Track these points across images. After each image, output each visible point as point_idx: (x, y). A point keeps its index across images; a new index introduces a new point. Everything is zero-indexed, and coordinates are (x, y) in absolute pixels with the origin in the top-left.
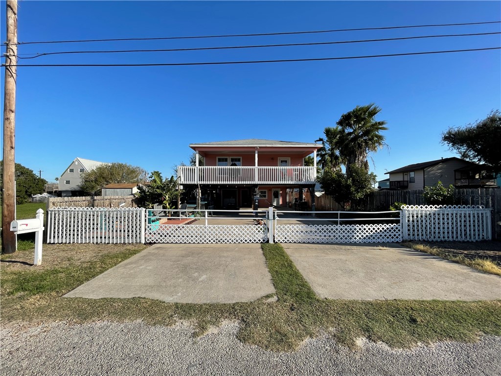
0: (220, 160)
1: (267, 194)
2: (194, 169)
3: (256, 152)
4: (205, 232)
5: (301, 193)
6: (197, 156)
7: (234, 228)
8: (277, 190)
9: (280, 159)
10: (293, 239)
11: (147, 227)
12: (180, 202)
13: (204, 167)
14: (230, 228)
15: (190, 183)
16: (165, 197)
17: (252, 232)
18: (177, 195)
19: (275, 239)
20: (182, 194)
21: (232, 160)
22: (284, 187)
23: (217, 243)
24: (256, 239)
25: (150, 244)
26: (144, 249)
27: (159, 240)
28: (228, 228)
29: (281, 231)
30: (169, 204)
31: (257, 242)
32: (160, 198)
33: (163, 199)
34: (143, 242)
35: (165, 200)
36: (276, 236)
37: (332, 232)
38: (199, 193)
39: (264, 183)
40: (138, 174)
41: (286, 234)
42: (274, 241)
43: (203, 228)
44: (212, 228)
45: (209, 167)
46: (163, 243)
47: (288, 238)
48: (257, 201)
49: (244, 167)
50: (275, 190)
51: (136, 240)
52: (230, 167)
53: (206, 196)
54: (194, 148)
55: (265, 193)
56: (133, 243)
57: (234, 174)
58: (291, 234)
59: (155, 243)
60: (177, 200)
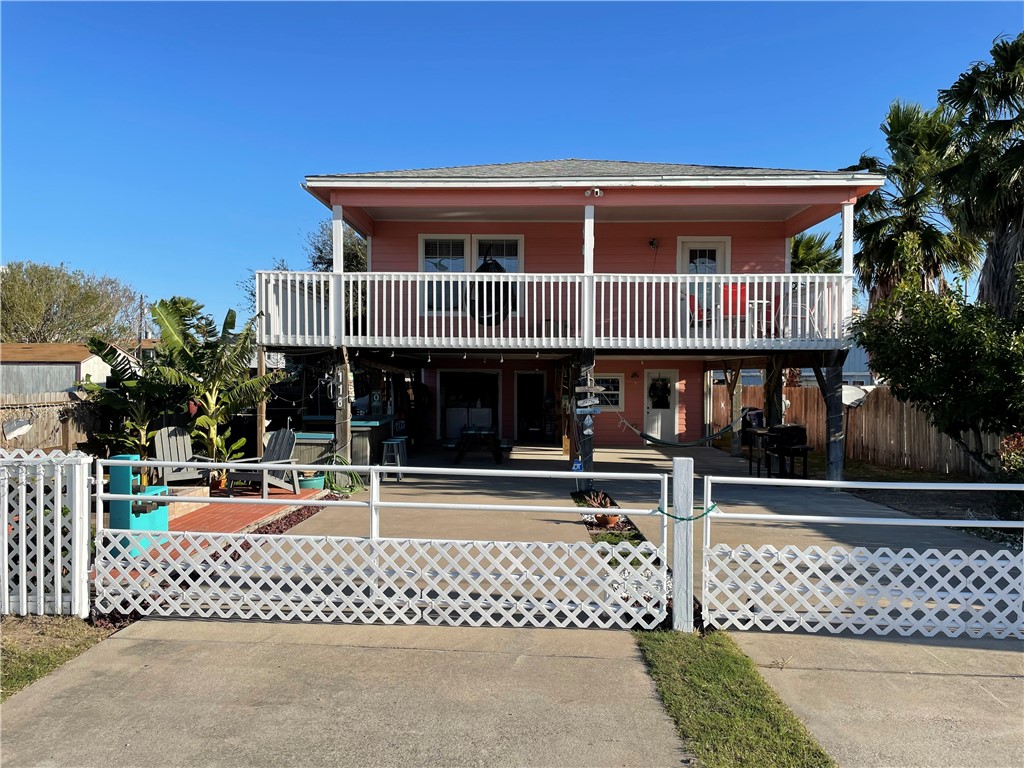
0: (431, 249)
1: (621, 393)
2: (326, 283)
3: (589, 210)
4: (369, 571)
5: (773, 391)
6: (339, 228)
7: (507, 553)
8: (664, 373)
9: (685, 243)
10: (791, 612)
11: (99, 542)
12: (267, 423)
13: (369, 276)
14: (486, 553)
15: (308, 343)
16: (204, 398)
17: (593, 574)
18: (252, 391)
19: (705, 613)
20: (274, 388)
21: (485, 249)
22: (696, 363)
23: (422, 622)
24: (610, 610)
25: (115, 619)
26: (81, 647)
27: (155, 605)
28: (474, 552)
29: (734, 576)
30: (221, 431)
31: (616, 626)
32: (184, 406)
33: (194, 410)
34: (82, 609)
35: (201, 411)
36: (707, 598)
37: (990, 583)
38: (345, 383)
39: (620, 343)
40: (109, 307)
41: (758, 589)
42: (698, 620)
43: (360, 550)
44: (401, 551)
45: (386, 276)
46: (175, 616)
47: (767, 611)
48: (588, 421)
49: (535, 277)
50: (656, 373)
51: (50, 603)
52: (478, 277)
53: (376, 396)
54: (325, 195)
55: (615, 384)
56: (34, 614)
57: (494, 305)
58: (781, 590)
59: (136, 616)
60: (254, 411)
